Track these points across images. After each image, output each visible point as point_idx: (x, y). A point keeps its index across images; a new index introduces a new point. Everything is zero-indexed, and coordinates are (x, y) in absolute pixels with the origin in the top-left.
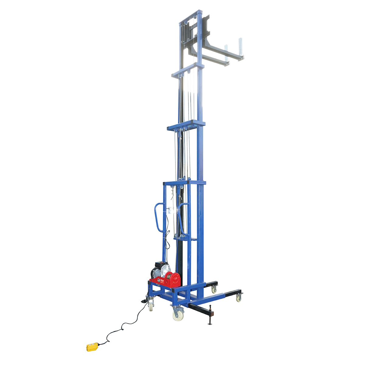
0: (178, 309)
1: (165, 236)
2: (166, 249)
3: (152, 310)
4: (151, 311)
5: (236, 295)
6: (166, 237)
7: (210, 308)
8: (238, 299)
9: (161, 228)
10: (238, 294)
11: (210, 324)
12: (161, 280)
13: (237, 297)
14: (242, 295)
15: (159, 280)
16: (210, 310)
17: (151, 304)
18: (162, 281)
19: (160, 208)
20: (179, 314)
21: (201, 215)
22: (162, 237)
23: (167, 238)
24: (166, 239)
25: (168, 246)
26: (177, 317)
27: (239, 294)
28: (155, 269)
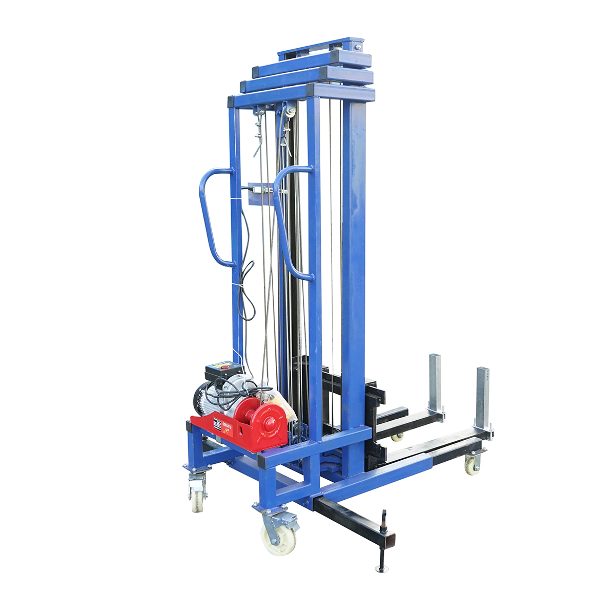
0: (278, 519)
1: (239, 276)
2: (244, 321)
3: (200, 510)
4: (198, 512)
5: (464, 456)
6: (242, 282)
7: (384, 520)
8: (471, 466)
9: (226, 254)
10: (470, 453)
11: (381, 571)
12: (225, 424)
13: (467, 461)
14: (483, 455)
15: (217, 425)
16: (383, 529)
17: (197, 493)
18: (225, 427)
19: (220, 186)
20: (281, 535)
21: (356, 211)
22: (231, 283)
23: (247, 285)
24: (242, 290)
25: (248, 311)
26: (276, 544)
27: (474, 453)
28: (205, 387)
